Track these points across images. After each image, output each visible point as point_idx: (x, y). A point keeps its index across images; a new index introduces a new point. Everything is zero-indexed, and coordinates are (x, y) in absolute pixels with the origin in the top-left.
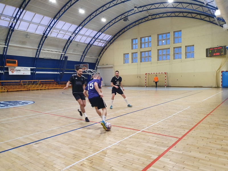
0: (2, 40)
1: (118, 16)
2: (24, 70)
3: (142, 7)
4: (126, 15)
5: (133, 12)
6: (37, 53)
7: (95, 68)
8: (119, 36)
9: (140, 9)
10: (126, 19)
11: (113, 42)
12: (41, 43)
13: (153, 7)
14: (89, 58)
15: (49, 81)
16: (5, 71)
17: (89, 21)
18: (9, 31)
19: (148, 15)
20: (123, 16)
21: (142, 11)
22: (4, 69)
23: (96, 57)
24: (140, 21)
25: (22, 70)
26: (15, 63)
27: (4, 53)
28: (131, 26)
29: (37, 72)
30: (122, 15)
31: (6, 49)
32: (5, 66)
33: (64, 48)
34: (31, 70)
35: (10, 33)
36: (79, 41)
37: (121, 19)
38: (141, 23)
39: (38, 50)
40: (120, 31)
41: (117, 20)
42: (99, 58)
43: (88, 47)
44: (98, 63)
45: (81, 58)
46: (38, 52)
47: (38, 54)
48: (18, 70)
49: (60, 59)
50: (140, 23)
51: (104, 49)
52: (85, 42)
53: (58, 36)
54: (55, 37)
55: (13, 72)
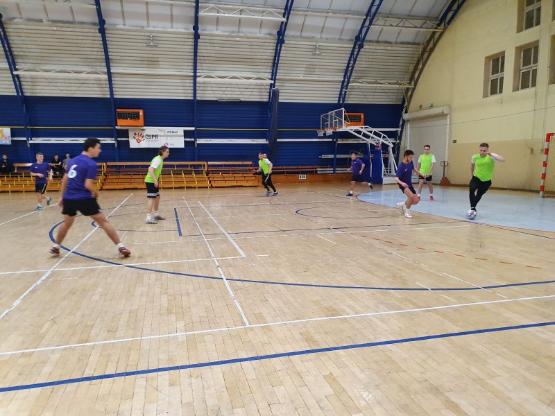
2: (167, 136)
14: (365, 92)
16: (119, 139)
22: (115, 134)
25: (161, 136)
26: (136, 116)
27: (111, 94)
29: (199, 141)
32: (116, 127)
33: (274, 66)
34: (186, 134)
36: (319, 37)
39: (194, 77)
42: (412, 85)
43: (356, 53)
45: (341, 94)
48: (153, 136)
49: (269, 98)
51: (425, 50)
52: (343, 37)
53: (242, 29)
54: (233, 32)
55: (139, 141)
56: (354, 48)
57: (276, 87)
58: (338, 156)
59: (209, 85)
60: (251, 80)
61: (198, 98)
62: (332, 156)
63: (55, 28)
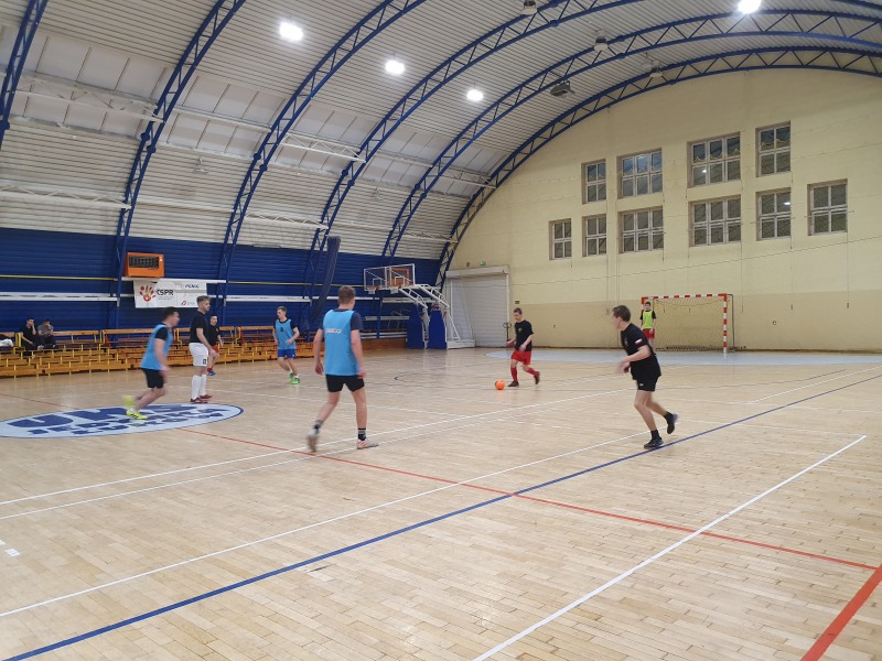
0: (117, 184)
1: (531, 79)
2: (186, 292)
3: (628, 36)
4: (562, 70)
5: (589, 58)
6: (229, 227)
7: (439, 280)
8: (532, 153)
9: (620, 47)
10: (560, 88)
11: (506, 177)
12: (245, 191)
13: (672, 34)
14: (417, 244)
16: (122, 295)
17: (419, 103)
18: (140, 151)
19: (648, 67)
20: (550, 78)
21: (627, 54)
22: (120, 286)
23: (441, 237)
24: (616, 94)
25: (178, 291)
26: (154, 264)
27: (119, 231)
28: (581, 113)
29: (230, 298)
30: (545, 72)
31: (127, 215)
32: (123, 279)
33: (328, 206)
34: (211, 288)
35: (143, 158)
36: (380, 179)
37: (540, 90)
38: (620, 99)
39: (233, 214)
40: (537, 135)
41: (526, 92)
42: (454, 240)
43: (414, 201)
44: (450, 259)
45: (388, 243)
46: (235, 225)
47: (234, 230)
48: (167, 291)
49: (313, 246)
50: (616, 101)
51: (471, 205)
52: (401, 183)
53: (305, 163)
54: (294, 165)
55: (147, 299)
56: (411, 196)
57: (330, 235)
58: (382, 318)
60: (303, 224)
61: (238, 242)
62: (375, 318)
63: (74, 137)
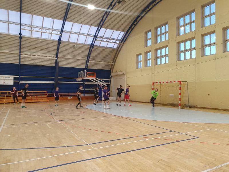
2: (5, 79)
11: (126, 40)
15: (38, 93)
24: (154, 3)
25: (2, 79)
28: (144, 13)
29: (21, 82)
34: (15, 79)
36: (76, 42)
40: (133, 24)
42: (114, 63)
43: (91, 49)
44: (113, 69)
45: (86, 64)
50: (154, 6)
57: (58, 61)
59: (27, 58)
60: (47, 57)
61: (21, 63)
